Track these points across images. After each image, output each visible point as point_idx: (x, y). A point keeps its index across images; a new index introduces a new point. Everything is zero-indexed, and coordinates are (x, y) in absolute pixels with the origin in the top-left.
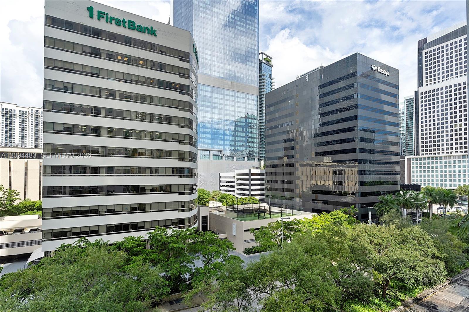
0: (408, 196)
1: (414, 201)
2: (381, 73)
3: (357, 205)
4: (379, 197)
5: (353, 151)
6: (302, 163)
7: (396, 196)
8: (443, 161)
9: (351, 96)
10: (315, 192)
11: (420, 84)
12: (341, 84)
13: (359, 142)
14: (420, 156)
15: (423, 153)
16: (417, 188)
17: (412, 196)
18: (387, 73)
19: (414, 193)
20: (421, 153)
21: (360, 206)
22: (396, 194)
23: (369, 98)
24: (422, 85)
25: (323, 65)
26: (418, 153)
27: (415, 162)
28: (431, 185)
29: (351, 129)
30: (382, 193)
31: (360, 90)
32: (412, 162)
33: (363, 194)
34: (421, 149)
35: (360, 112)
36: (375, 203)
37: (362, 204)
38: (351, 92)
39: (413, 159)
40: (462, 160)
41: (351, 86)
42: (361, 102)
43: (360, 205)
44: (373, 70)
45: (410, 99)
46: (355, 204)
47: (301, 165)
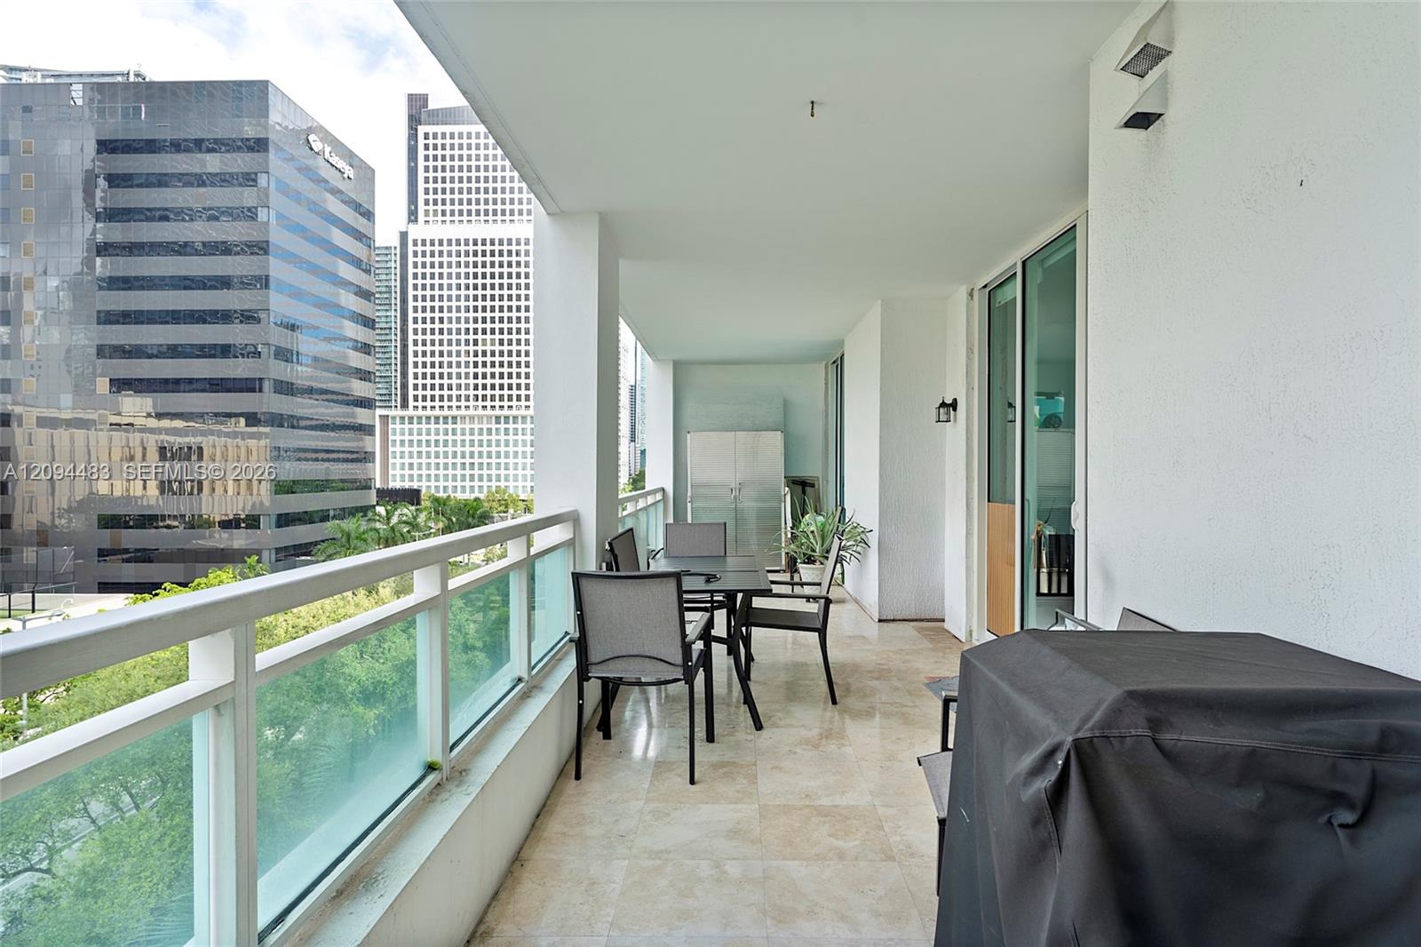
0: (394, 520)
1: (409, 532)
2: (333, 166)
3: (265, 554)
4: (329, 524)
5: (250, 386)
6: (52, 412)
7: (369, 520)
8: (458, 426)
9: (249, 209)
10: (109, 522)
11: (413, 216)
12: (212, 163)
13: (272, 360)
14: (410, 412)
15: (416, 404)
16: (412, 496)
17: (404, 518)
18: (349, 172)
19: (407, 511)
20: (411, 403)
21: (273, 557)
22: (370, 514)
23: (302, 231)
24: (416, 221)
25: (144, 71)
26: (405, 405)
27: (398, 426)
28: (433, 491)
29: (249, 317)
30: (332, 513)
31: (275, 199)
32: (391, 426)
33: (284, 520)
34: (411, 393)
35: (276, 268)
36: (316, 543)
37: (278, 550)
38: (248, 197)
39: (394, 418)
40: (494, 426)
41: (250, 179)
42: (277, 236)
43: (273, 552)
44: (312, 149)
45: (387, 248)
46: (258, 552)
47: (42, 422)
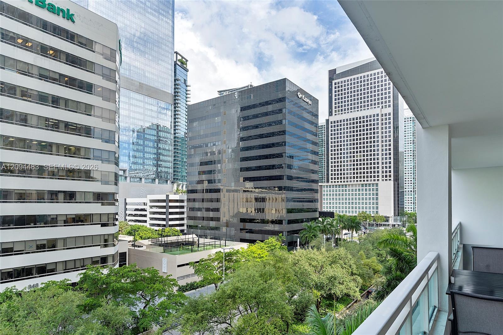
0: (325, 223)
1: (330, 227)
2: (305, 101)
3: (284, 233)
4: (304, 224)
5: (280, 178)
6: (229, 188)
7: (317, 223)
8: (347, 188)
9: (280, 120)
10: (243, 220)
11: (331, 114)
12: (270, 108)
13: (286, 169)
14: (330, 184)
15: (332, 181)
16: (331, 215)
17: (328, 223)
18: (310, 102)
19: (329, 220)
20: (330, 181)
21: (287, 234)
22: (317, 221)
23: (296, 126)
24: (332, 115)
25: (252, 84)
26: (328, 181)
27: (326, 189)
28: (338, 212)
29: (280, 156)
30: (304, 220)
31: (288, 116)
32: (323, 189)
33: (290, 222)
34: (330, 177)
35: (288, 138)
36: (300, 230)
37: (288, 232)
38: (279, 117)
39: (324, 186)
40: (361, 188)
41: (280, 111)
42: (288, 128)
43: (287, 232)
44: (298, 97)
45: (321, 126)
46: (282, 232)
47: (228, 191)
